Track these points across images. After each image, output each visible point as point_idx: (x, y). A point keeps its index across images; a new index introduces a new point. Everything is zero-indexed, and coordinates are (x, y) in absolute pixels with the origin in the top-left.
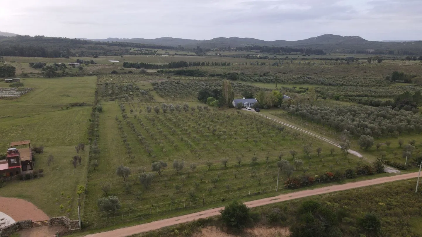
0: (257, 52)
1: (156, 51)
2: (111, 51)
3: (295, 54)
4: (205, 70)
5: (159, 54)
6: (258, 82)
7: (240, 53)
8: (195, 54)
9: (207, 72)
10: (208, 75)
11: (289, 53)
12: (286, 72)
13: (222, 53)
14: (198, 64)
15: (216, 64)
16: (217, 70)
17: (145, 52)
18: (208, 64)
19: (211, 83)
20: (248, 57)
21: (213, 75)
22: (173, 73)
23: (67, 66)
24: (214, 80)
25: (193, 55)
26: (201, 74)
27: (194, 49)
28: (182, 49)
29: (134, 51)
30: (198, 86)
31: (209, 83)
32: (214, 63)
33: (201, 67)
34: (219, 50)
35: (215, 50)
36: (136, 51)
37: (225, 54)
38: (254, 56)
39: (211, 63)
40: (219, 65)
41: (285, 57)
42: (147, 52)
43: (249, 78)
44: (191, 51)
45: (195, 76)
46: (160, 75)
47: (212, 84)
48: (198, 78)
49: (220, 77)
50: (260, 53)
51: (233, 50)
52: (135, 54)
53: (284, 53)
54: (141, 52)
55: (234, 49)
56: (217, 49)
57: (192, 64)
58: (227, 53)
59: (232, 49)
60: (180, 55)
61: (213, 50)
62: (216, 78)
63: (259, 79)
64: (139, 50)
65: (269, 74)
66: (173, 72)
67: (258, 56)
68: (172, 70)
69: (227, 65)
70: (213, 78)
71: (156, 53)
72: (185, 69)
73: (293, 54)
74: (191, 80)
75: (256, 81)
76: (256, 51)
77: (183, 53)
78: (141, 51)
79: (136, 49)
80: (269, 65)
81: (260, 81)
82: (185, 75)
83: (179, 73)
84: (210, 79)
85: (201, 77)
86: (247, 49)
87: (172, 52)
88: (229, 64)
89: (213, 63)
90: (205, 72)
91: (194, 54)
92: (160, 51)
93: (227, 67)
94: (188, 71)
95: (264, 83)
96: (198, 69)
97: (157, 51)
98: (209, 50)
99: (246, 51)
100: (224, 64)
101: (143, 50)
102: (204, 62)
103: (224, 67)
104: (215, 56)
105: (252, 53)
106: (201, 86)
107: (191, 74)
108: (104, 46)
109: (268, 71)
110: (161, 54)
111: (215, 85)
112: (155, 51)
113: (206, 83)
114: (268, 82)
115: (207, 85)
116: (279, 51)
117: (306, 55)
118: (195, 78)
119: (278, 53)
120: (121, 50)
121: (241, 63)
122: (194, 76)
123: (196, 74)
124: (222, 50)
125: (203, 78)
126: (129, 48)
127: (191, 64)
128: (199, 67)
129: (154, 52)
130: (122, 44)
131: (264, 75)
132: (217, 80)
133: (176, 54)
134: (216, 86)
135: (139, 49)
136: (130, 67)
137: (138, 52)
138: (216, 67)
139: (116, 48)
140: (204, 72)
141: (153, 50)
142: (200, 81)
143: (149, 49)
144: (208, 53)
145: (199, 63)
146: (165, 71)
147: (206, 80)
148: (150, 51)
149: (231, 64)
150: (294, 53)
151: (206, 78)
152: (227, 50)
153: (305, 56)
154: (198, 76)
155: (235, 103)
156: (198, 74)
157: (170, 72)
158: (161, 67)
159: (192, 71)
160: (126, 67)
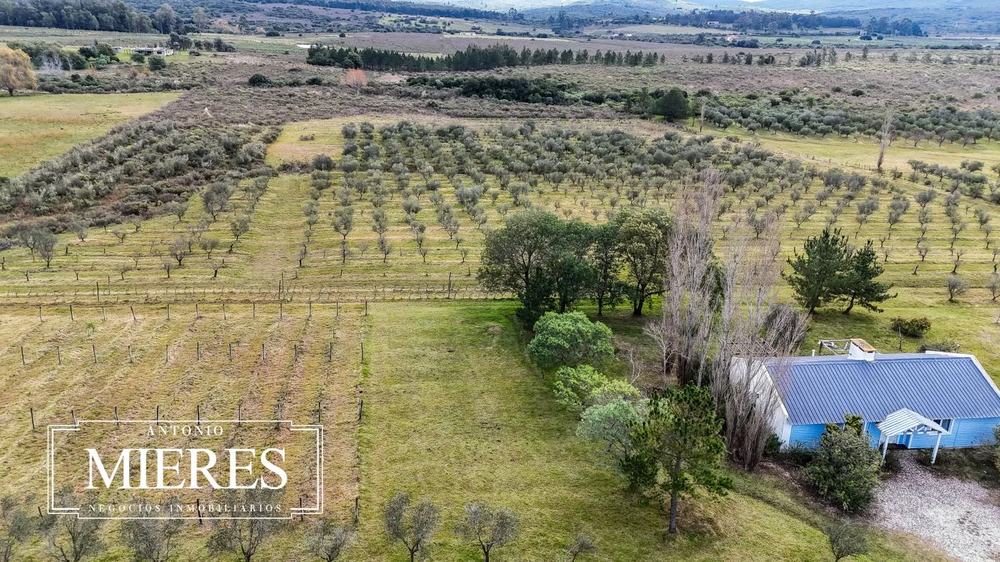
0: (724, 29)
1: (448, 21)
3: (839, 34)
4: (570, 80)
5: (453, 33)
6: (777, 130)
8: (553, 33)
9: (576, 86)
10: (579, 97)
11: (817, 31)
12: (864, 91)
13: (627, 29)
14: (549, 58)
15: (610, 59)
17: (419, 26)
18: (582, 58)
20: (701, 41)
21: (595, 99)
23: (119, 57)
25: (545, 36)
26: (557, 95)
28: (520, 17)
29: (388, 23)
32: (602, 57)
33: (556, 66)
34: (617, 23)
35: (607, 22)
36: (395, 21)
37: (635, 34)
38: (718, 38)
39: (591, 54)
40: (620, 63)
41: (812, 41)
42: (423, 25)
44: (545, 23)
46: (410, 94)
50: (733, 32)
51: (657, 23)
52: (388, 31)
54: (405, 26)
55: (661, 19)
56: (612, 20)
57: (528, 59)
59: (654, 19)
60: (508, 35)
61: (600, 23)
63: (779, 118)
64: (402, 21)
65: (800, 96)
67: (730, 39)
69: (644, 61)
71: (447, 28)
73: (832, 35)
76: (721, 24)
77: (520, 29)
78: (408, 22)
79: (395, 17)
82: (497, 96)
85: (554, 104)
86: (695, 19)
87: (489, 27)
88: (651, 60)
89: (598, 55)
90: (569, 86)
91: (549, 32)
93: (646, 69)
94: (509, 84)
96: (548, 76)
97: (449, 24)
98: (589, 23)
99: (694, 25)
100: (634, 60)
101: (412, 19)
102: (571, 51)
103: (635, 69)
104: (606, 39)
105: (712, 29)
107: (518, 92)
109: (790, 83)
110: (459, 32)
112: (444, 23)
116: (786, 26)
117: (872, 37)
119: (786, 31)
120: (356, 18)
121: (688, 57)
123: (534, 92)
124: (627, 22)
126: (378, 15)
127: (525, 59)
128: (550, 69)
129: (441, 26)
130: (364, 3)
131: (787, 101)
133: (499, 33)
135: (404, 17)
136: (329, 65)
137: (398, 25)
138: (607, 68)
139: (344, 13)
140: (563, 87)
141: (441, 21)
143: (429, 18)
144: (588, 31)
145: (556, 52)
146: (433, 79)
148: (433, 22)
149: (659, 60)
150: (835, 30)
152: (640, 23)
153: (870, 39)
155: (793, 419)
156: (543, 95)
157: (448, 84)
158: (430, 65)
159: (524, 83)
160: (313, 64)
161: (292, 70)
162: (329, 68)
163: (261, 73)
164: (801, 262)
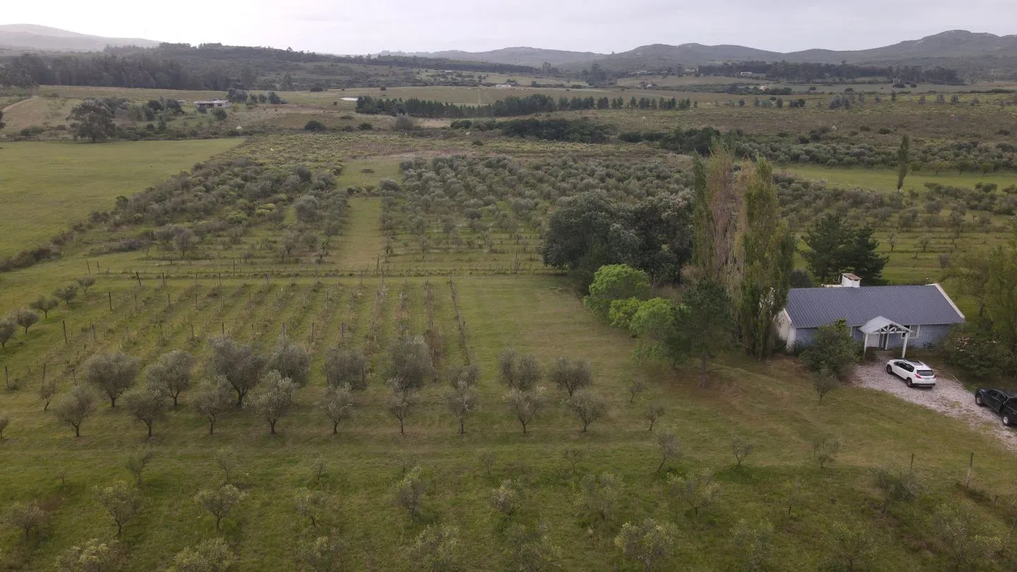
0: (757, 78)
1: (483, 76)
2: (368, 77)
3: (870, 83)
4: (607, 122)
5: (489, 85)
6: (805, 162)
7: (711, 80)
8: (587, 85)
9: (613, 128)
10: (617, 137)
11: (850, 80)
12: (892, 130)
13: (659, 80)
14: (588, 104)
15: (645, 104)
16: (647, 121)
17: (455, 80)
18: (618, 104)
19: (627, 164)
20: (733, 89)
21: (632, 138)
22: (498, 131)
23: (184, 109)
24: (637, 153)
25: (579, 87)
26: (596, 135)
27: (585, 73)
28: (553, 72)
29: (426, 78)
30: (570, 175)
31: (618, 163)
32: (637, 103)
33: (595, 111)
34: (650, 74)
35: (641, 75)
36: (432, 76)
37: (668, 85)
38: (751, 87)
39: (627, 101)
40: (654, 107)
41: (845, 89)
42: (460, 79)
43: (768, 148)
44: (577, 77)
45: (573, 140)
46: (456, 136)
47: (629, 168)
48: (579, 146)
49: (658, 143)
50: (767, 82)
51: (690, 74)
52: (426, 84)
53: (838, 80)
54: (442, 80)
55: (693, 71)
56: (645, 71)
57: (567, 105)
58: (673, 81)
59: (687, 70)
60: (544, 86)
61: (634, 76)
62: (642, 146)
63: (808, 152)
64: (439, 75)
65: (829, 134)
66: (500, 125)
67: (762, 88)
68: (499, 120)
69: (677, 106)
70: (632, 147)
71: (483, 81)
72: (542, 117)
73: (864, 83)
74: (552, 152)
75: (795, 159)
76: (755, 75)
77: (553, 81)
78: (444, 76)
79: (432, 72)
80: (820, 106)
81: (815, 160)
82: (537, 136)
83: (519, 131)
84: (621, 150)
85: (593, 142)
86: (728, 70)
87: (524, 80)
88: (685, 105)
89: (633, 102)
90: (606, 127)
91: (583, 84)
92: (493, 78)
93: (678, 113)
94: (549, 125)
95: (832, 165)
96: (586, 118)
97: (485, 78)
98: (623, 75)
99: (727, 76)
100: (670, 105)
101: (448, 74)
102: (606, 99)
103: (669, 113)
104: (640, 88)
105: (745, 79)
106: (582, 179)
107: (559, 132)
108: (354, 67)
109: (820, 124)
110: (495, 84)
111: (639, 173)
112: (480, 77)
113: (607, 167)
114: (843, 164)
115: (609, 175)
116: (821, 76)
117: (906, 85)
118: (568, 146)
119: (820, 80)
120: (394, 74)
121: (721, 103)
122: (568, 140)
123: (574, 132)
124: (659, 74)
125: (599, 148)
126: (415, 70)
127: (564, 105)
128: (589, 114)
129: (477, 80)
130: (401, 61)
131: (816, 138)
132: (649, 154)
133: (534, 85)
134: (645, 178)
135: (440, 72)
136: (376, 113)
137: (435, 79)
138: (642, 111)
139: (382, 69)
140: (601, 128)
141: (476, 75)
142: (587, 156)
143: (465, 73)
144: (621, 82)
145: (592, 99)
146: (476, 123)
147: (608, 154)
148: (469, 76)
149: (692, 105)
150: (867, 79)
151: (610, 147)
152: (673, 74)
153: (902, 86)
154: (582, 141)
155: (796, 322)
156: (582, 134)
157: (490, 127)
158: (471, 111)
159: (564, 123)
160: (362, 113)
161: (343, 118)
162: (376, 116)
163: (315, 120)
164: (813, 238)
